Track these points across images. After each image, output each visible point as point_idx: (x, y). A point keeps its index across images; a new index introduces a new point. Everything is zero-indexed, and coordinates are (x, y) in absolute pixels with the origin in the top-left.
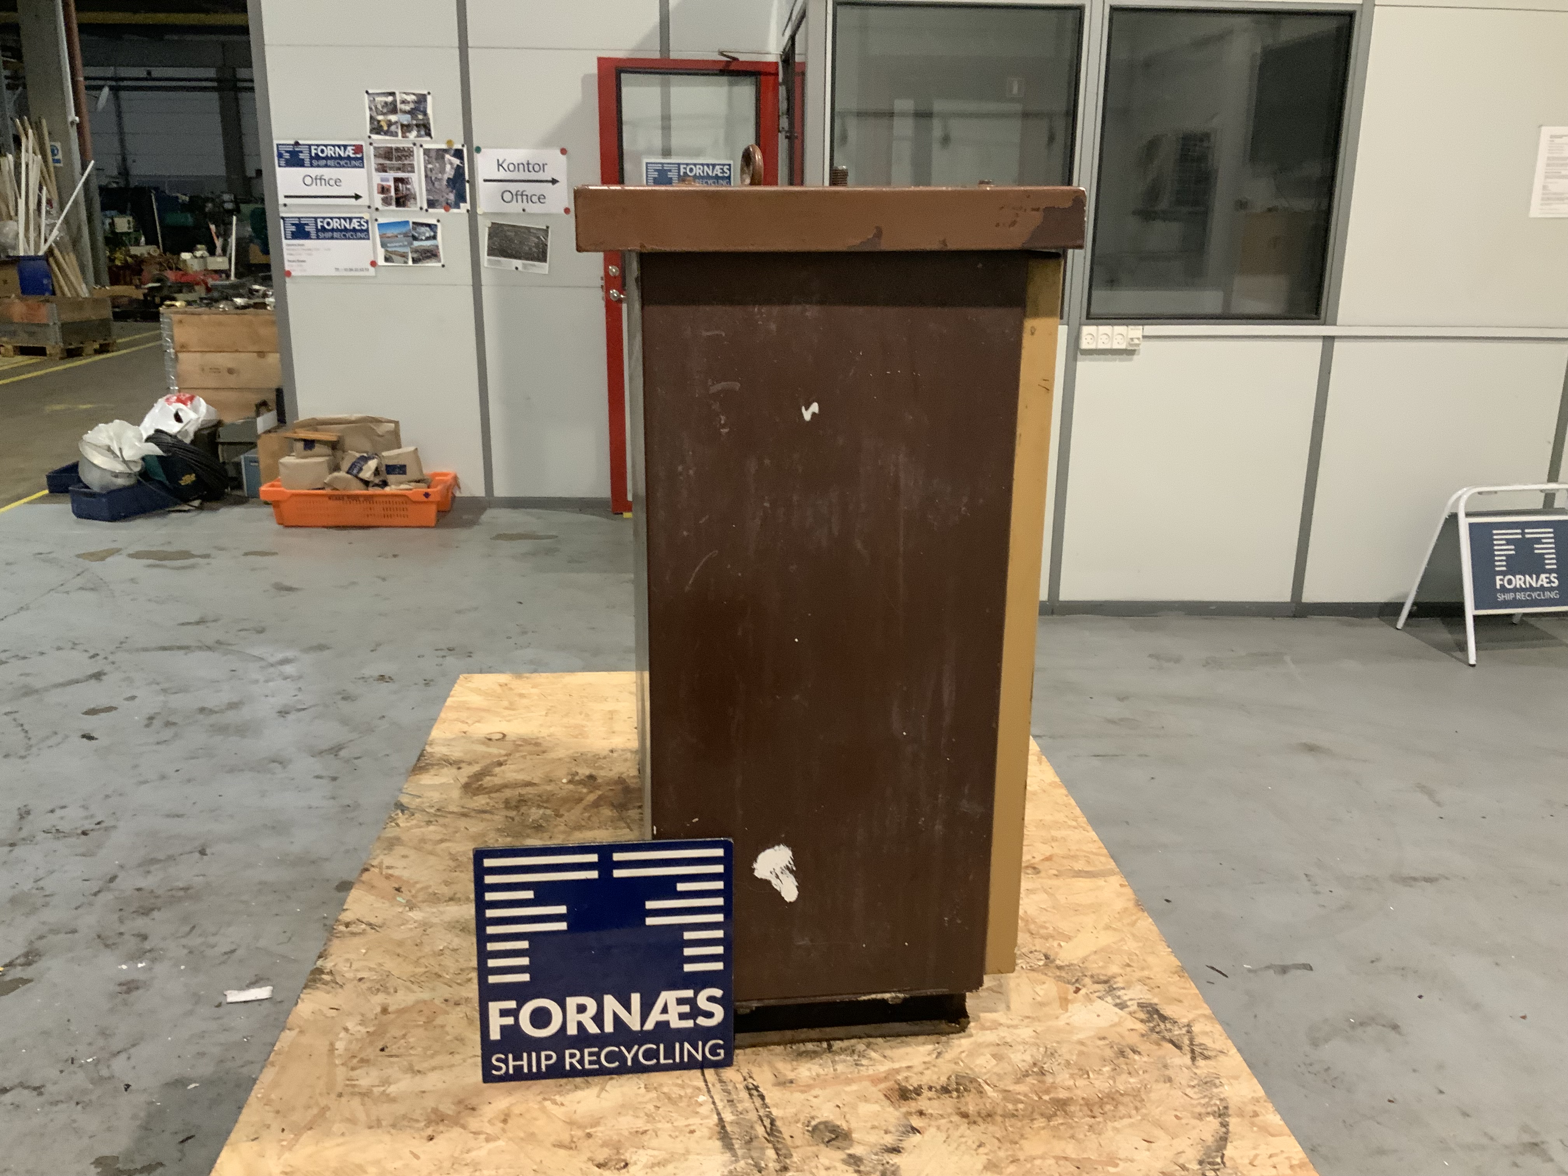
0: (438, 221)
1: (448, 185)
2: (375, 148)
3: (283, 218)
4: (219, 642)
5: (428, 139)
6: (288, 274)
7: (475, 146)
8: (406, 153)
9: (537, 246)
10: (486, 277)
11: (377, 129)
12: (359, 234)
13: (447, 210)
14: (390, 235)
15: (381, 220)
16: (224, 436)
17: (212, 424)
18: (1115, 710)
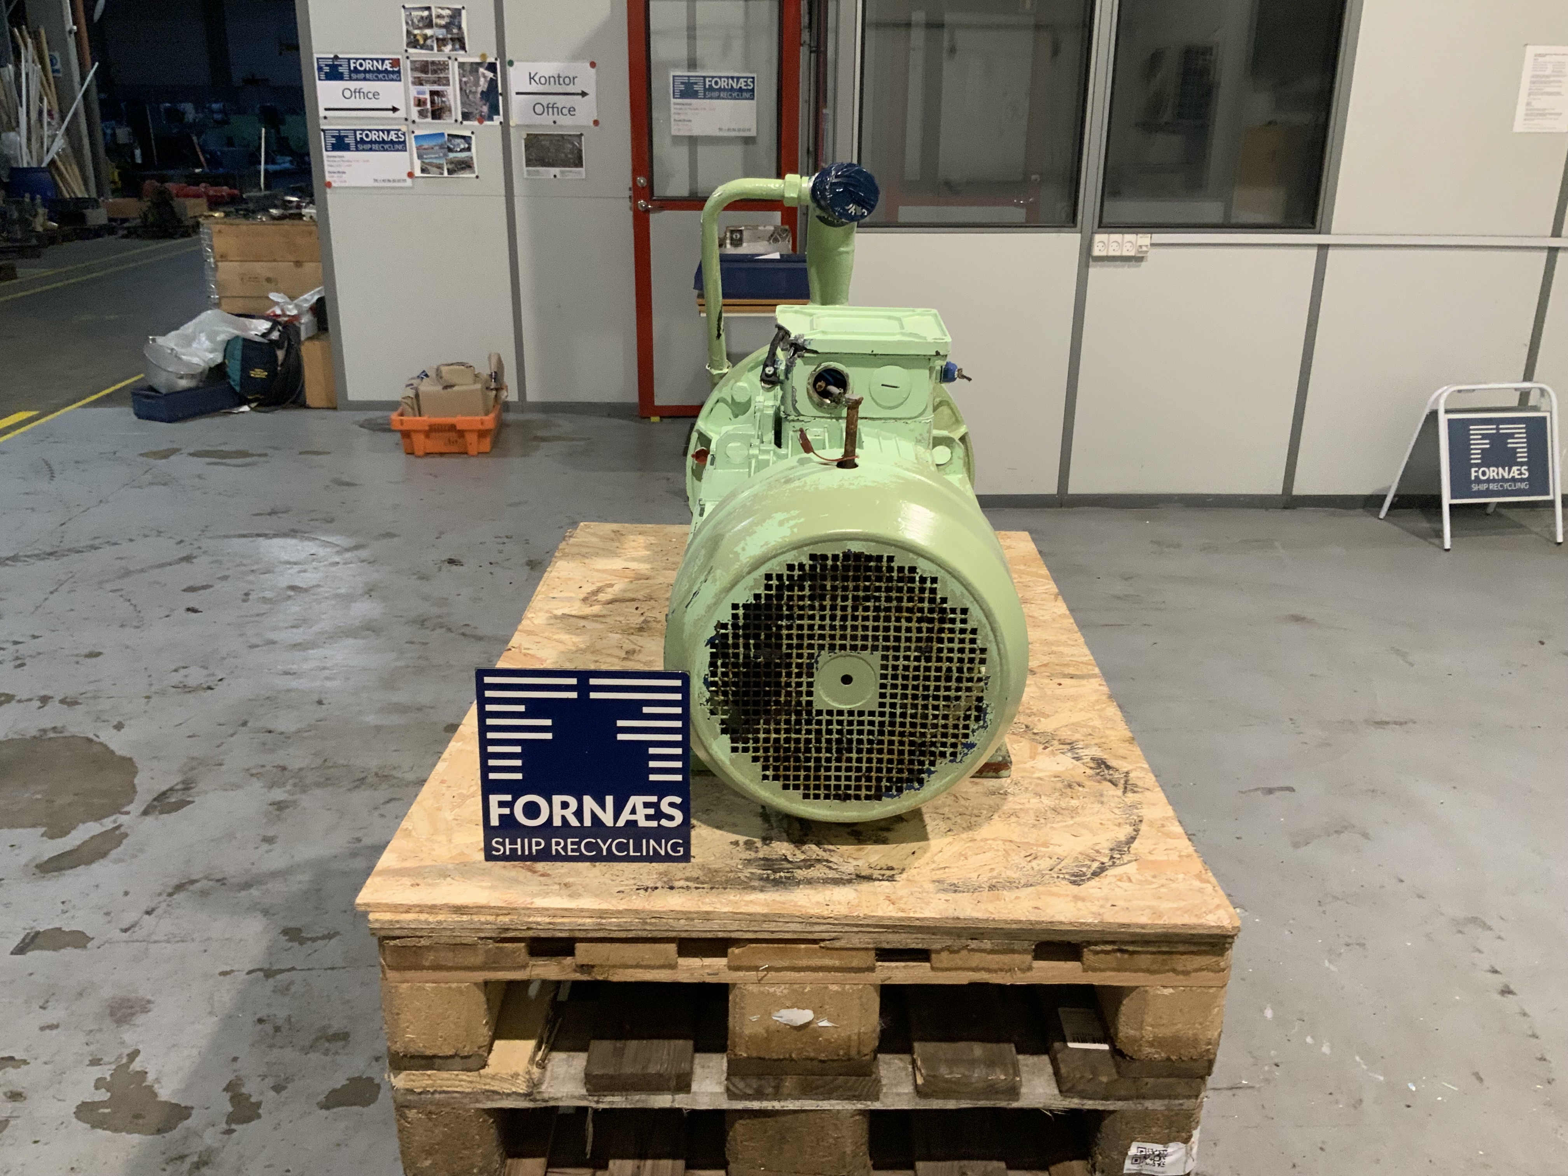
0: (473, 133)
1: (482, 98)
2: (412, 62)
3: (323, 130)
4: (294, 531)
5: (462, 52)
6: (329, 185)
7: (507, 60)
8: (442, 67)
9: (572, 154)
11: (413, 43)
12: (396, 146)
14: (426, 146)
15: (418, 132)
18: (1119, 588)
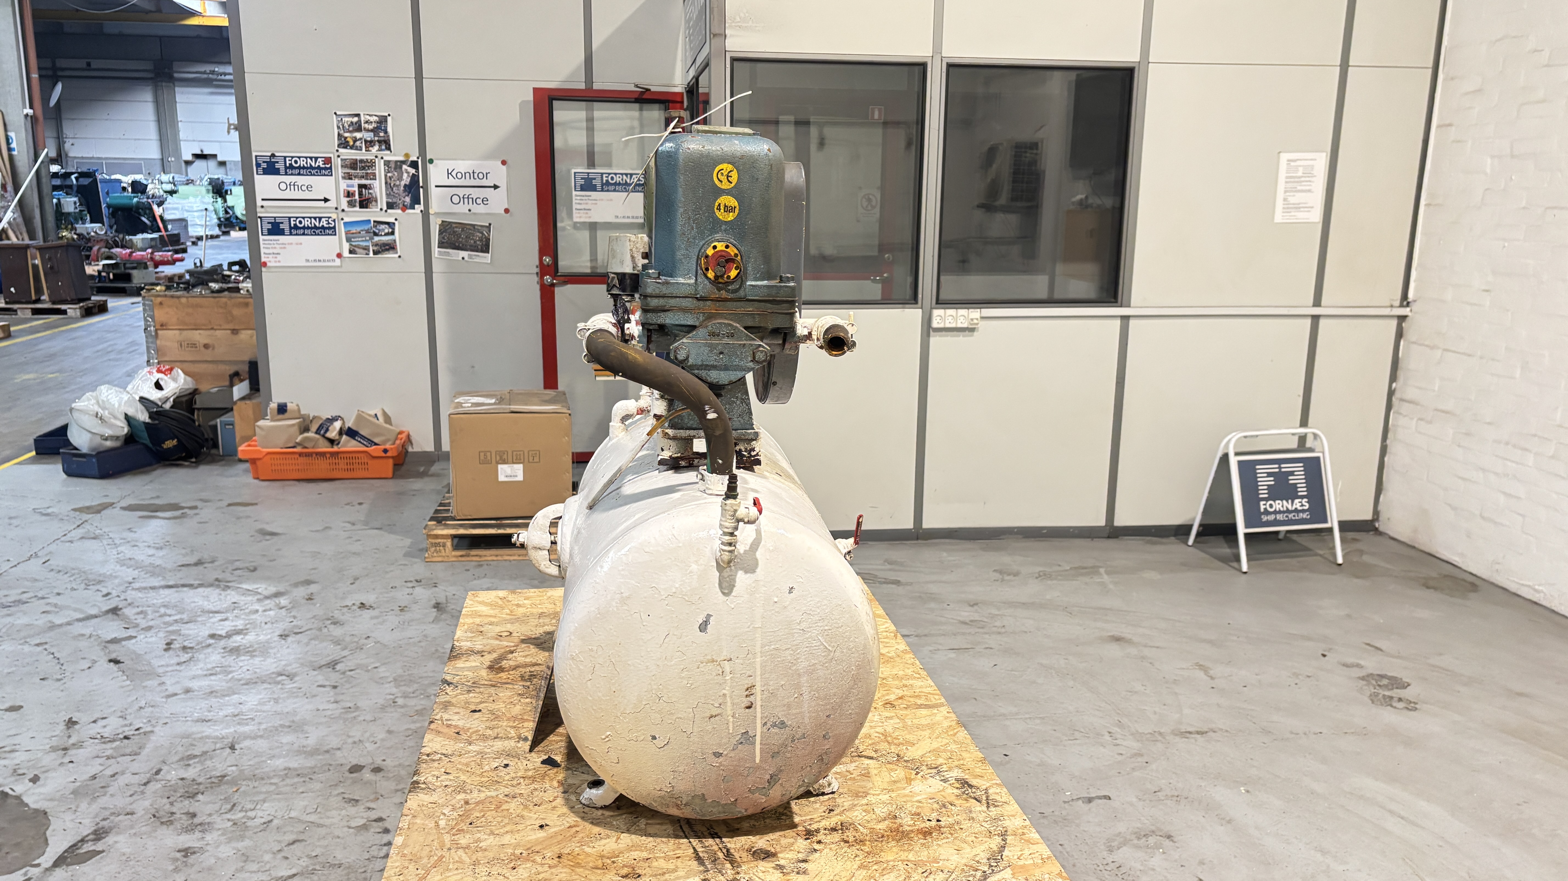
0: (396, 220)
1: (405, 191)
2: (342, 160)
3: (260, 218)
4: (217, 580)
5: (388, 152)
6: (265, 264)
7: (428, 158)
8: (370, 164)
9: (481, 240)
10: (437, 267)
11: (344, 144)
12: (327, 231)
13: (404, 210)
14: (354, 231)
15: (347, 220)
16: (199, 402)
17: (188, 392)
18: (967, 614)
